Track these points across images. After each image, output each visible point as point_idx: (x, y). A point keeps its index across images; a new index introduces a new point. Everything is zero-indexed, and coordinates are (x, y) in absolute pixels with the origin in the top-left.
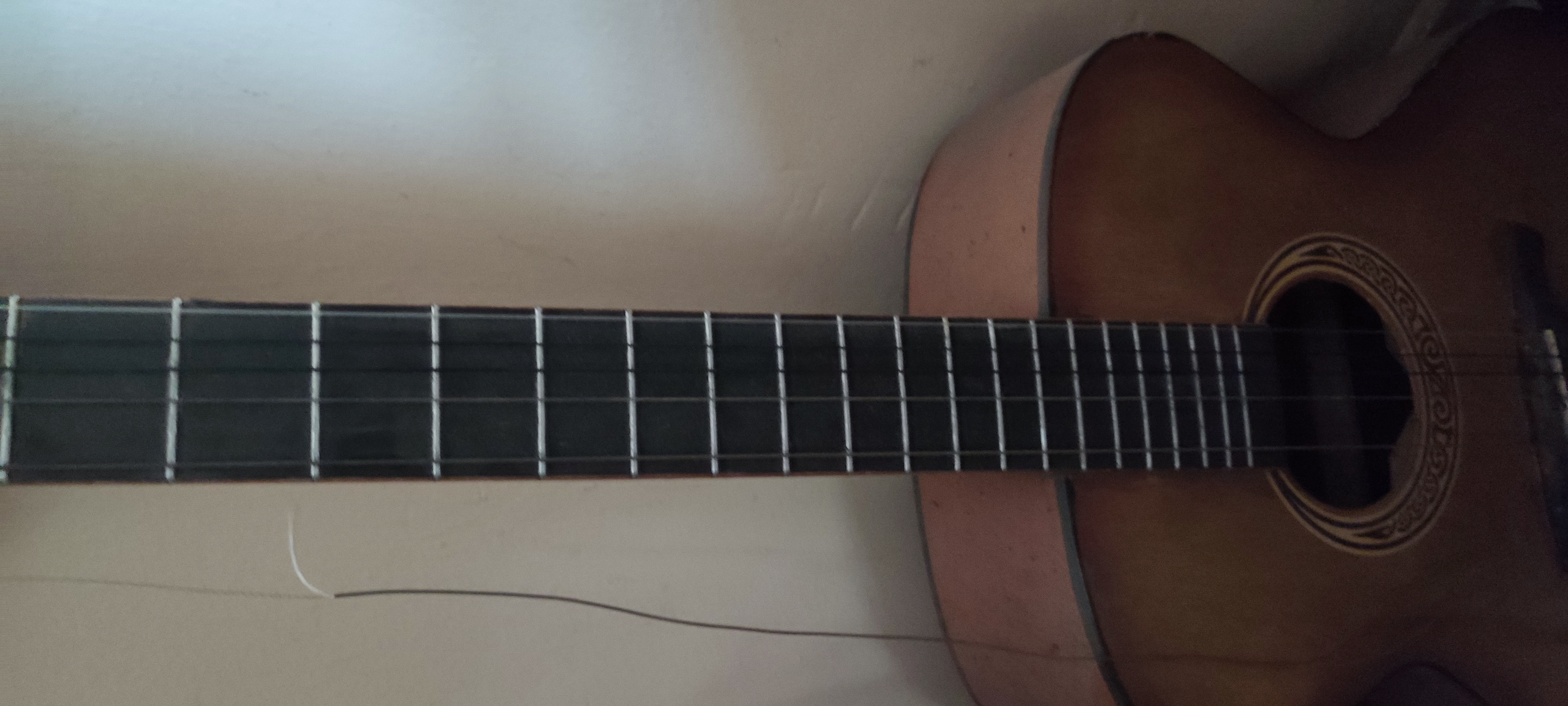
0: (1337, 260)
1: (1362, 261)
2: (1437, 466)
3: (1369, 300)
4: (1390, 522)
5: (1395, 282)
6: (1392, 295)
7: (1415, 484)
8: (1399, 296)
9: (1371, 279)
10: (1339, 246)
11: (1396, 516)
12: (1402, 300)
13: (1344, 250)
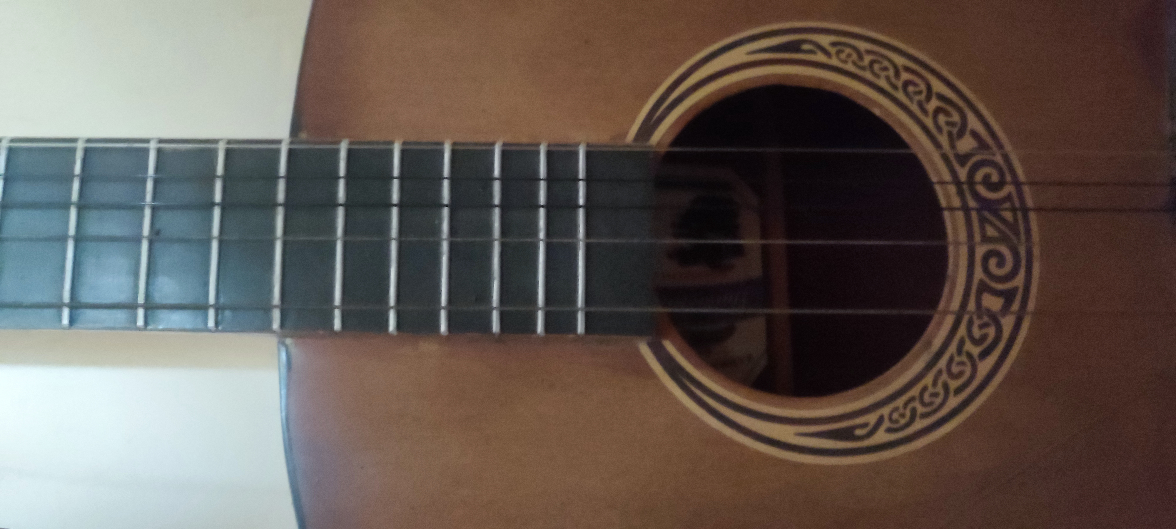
0: (820, 57)
1: (868, 59)
2: (976, 342)
3: (877, 112)
4: (872, 418)
5: (929, 87)
6: (921, 105)
7: (929, 366)
8: (934, 104)
9: (883, 83)
10: (825, 40)
11: (885, 411)
12: (938, 111)
13: (834, 44)
